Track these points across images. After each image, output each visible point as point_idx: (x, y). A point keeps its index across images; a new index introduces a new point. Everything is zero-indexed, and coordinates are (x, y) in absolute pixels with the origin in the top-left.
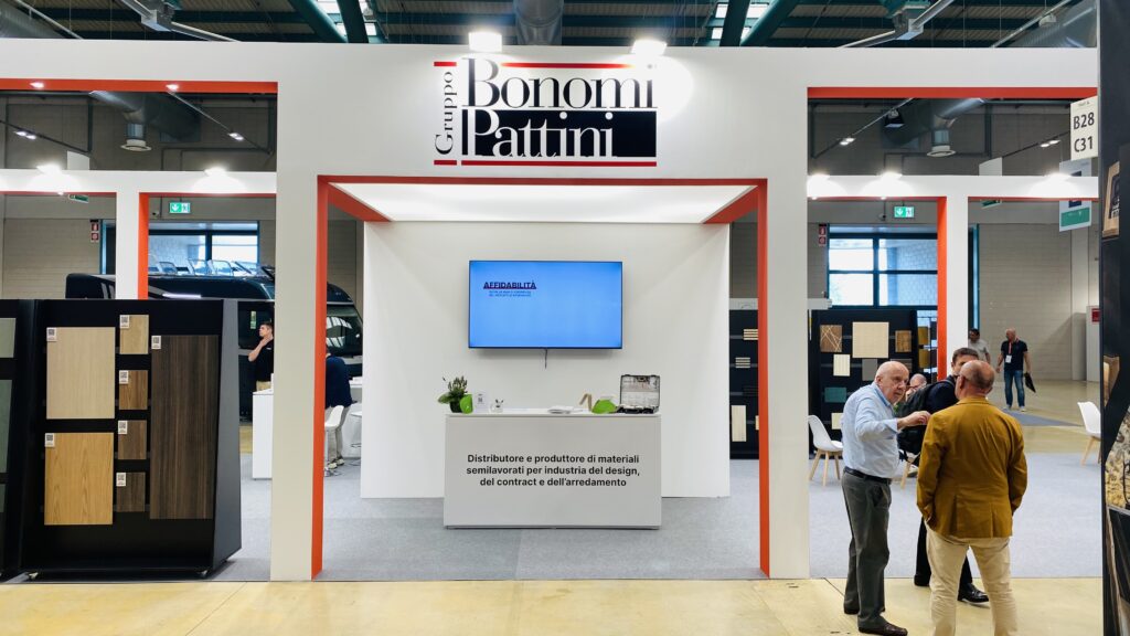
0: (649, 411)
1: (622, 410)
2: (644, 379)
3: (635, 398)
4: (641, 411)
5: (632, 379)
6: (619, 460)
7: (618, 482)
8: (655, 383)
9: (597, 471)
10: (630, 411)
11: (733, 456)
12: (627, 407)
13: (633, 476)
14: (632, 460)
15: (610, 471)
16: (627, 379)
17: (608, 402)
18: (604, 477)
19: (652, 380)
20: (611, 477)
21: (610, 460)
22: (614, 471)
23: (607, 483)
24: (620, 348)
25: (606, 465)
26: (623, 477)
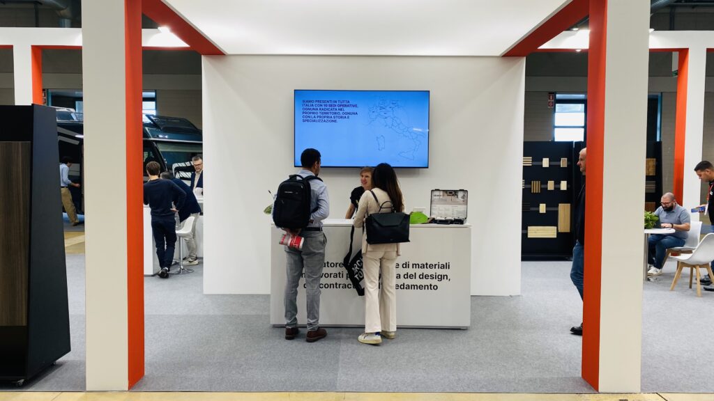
0: (460, 222)
1: (434, 221)
2: (453, 193)
3: (445, 210)
4: (452, 222)
5: (441, 193)
6: (431, 266)
7: (430, 287)
8: (463, 197)
9: (411, 276)
10: (441, 222)
11: (525, 257)
12: (439, 218)
13: (444, 281)
14: (443, 267)
15: (422, 276)
16: (437, 193)
17: (420, 213)
18: (418, 282)
19: (460, 194)
20: (425, 282)
21: (423, 266)
22: (426, 277)
23: (420, 287)
24: (427, 168)
25: (419, 271)
26: (434, 282)
